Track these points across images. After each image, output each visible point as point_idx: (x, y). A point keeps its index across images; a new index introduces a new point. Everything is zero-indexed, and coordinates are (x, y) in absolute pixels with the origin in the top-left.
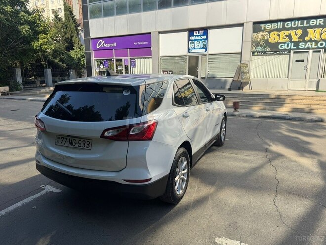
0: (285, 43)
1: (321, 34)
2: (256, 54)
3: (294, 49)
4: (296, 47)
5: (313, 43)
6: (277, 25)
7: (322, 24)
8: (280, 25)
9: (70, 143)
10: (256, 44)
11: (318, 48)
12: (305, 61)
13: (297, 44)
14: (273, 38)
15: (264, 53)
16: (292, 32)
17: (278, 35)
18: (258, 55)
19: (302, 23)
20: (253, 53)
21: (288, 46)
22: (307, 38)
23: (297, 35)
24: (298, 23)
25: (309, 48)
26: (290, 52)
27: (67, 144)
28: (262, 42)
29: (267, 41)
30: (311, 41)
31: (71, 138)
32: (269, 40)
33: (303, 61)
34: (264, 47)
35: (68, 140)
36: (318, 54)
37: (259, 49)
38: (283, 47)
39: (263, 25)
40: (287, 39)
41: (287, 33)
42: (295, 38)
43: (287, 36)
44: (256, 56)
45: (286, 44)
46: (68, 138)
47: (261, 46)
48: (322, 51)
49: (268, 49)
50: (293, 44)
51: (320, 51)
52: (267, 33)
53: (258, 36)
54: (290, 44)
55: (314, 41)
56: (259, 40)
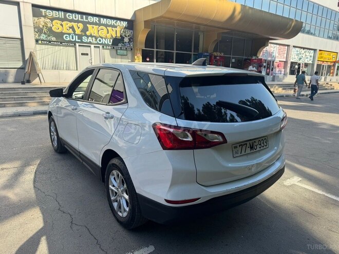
0: (69, 34)
1: (98, 31)
2: (40, 42)
3: (78, 42)
4: (80, 41)
5: (94, 38)
6: (59, 14)
7: (98, 22)
8: (62, 14)
9: (252, 148)
10: (38, 31)
11: (98, 44)
12: (89, 54)
13: (80, 37)
14: (56, 26)
15: (50, 42)
16: (75, 25)
17: (62, 25)
18: (42, 44)
19: (82, 18)
20: (37, 41)
21: (73, 38)
22: (88, 33)
23: (79, 28)
24: (78, 17)
25: (90, 43)
26: (75, 45)
27: (248, 151)
28: (45, 30)
29: (50, 29)
30: (91, 36)
31: (251, 142)
32: (53, 29)
33: (87, 54)
34: (49, 36)
35: (248, 145)
36: (98, 49)
37: (43, 37)
38: (68, 39)
39: (43, 10)
40: (71, 31)
41: (70, 24)
42: (78, 32)
43: (70, 28)
44: (40, 44)
45: (71, 36)
46: (248, 143)
47: (45, 33)
48: (101, 46)
49: (54, 39)
50: (77, 37)
51: (99, 47)
52: (48, 20)
53: (40, 22)
54: (74, 36)
55: (94, 36)
56: (41, 26)
